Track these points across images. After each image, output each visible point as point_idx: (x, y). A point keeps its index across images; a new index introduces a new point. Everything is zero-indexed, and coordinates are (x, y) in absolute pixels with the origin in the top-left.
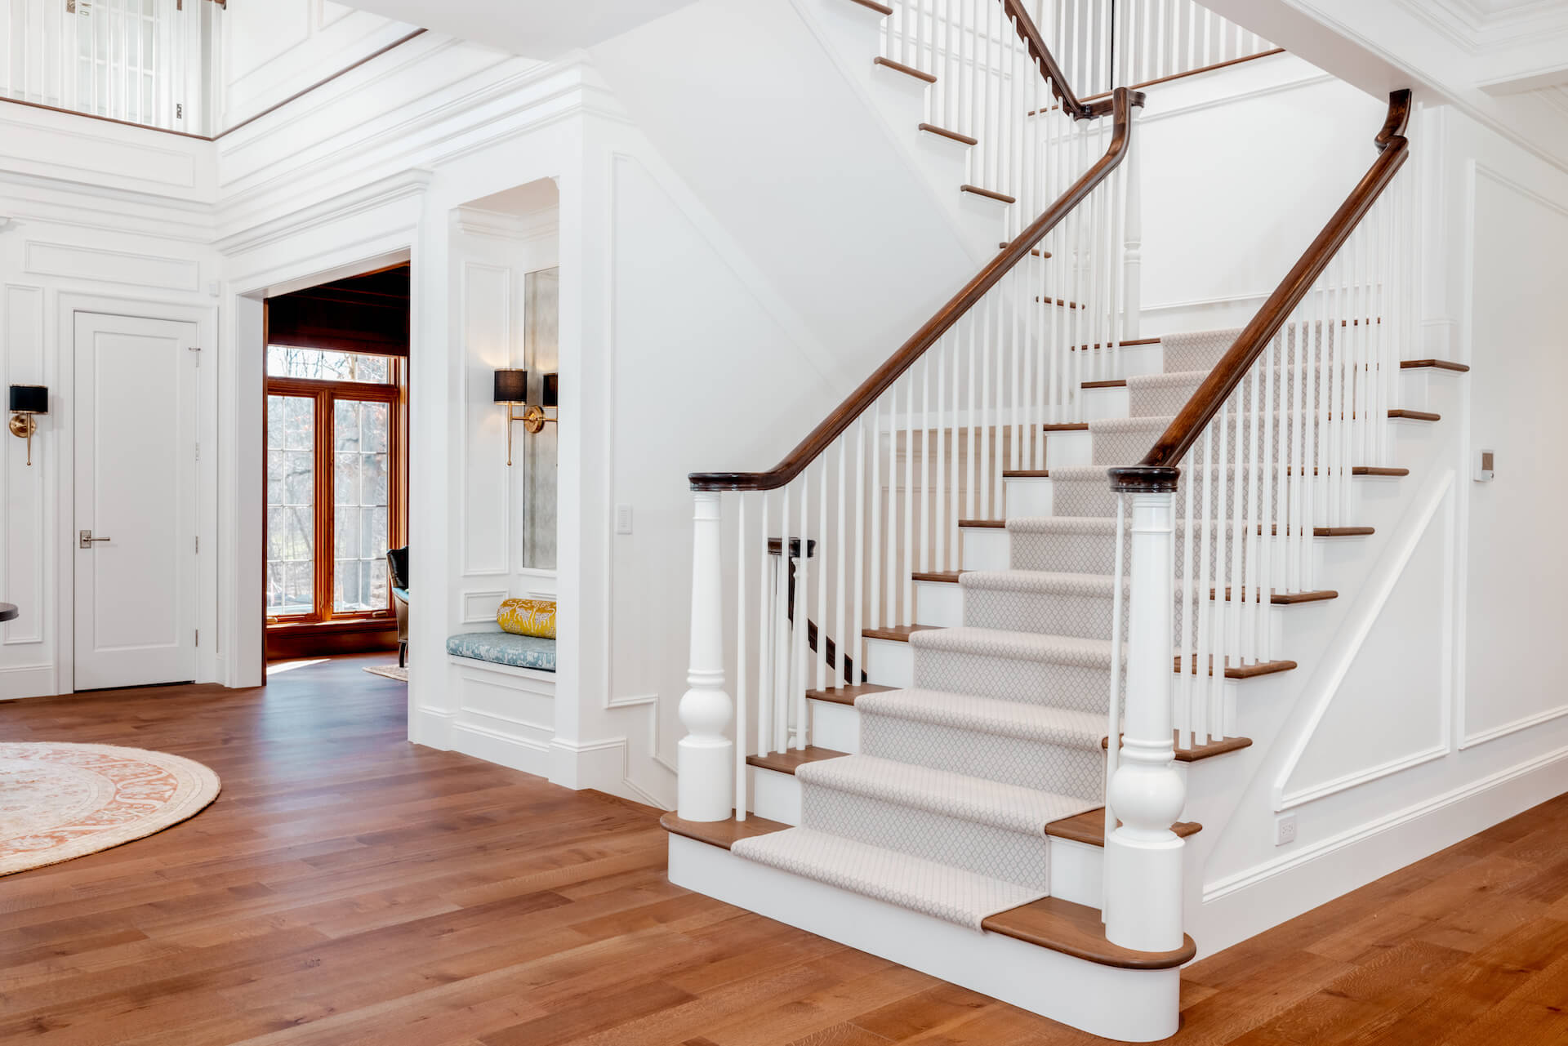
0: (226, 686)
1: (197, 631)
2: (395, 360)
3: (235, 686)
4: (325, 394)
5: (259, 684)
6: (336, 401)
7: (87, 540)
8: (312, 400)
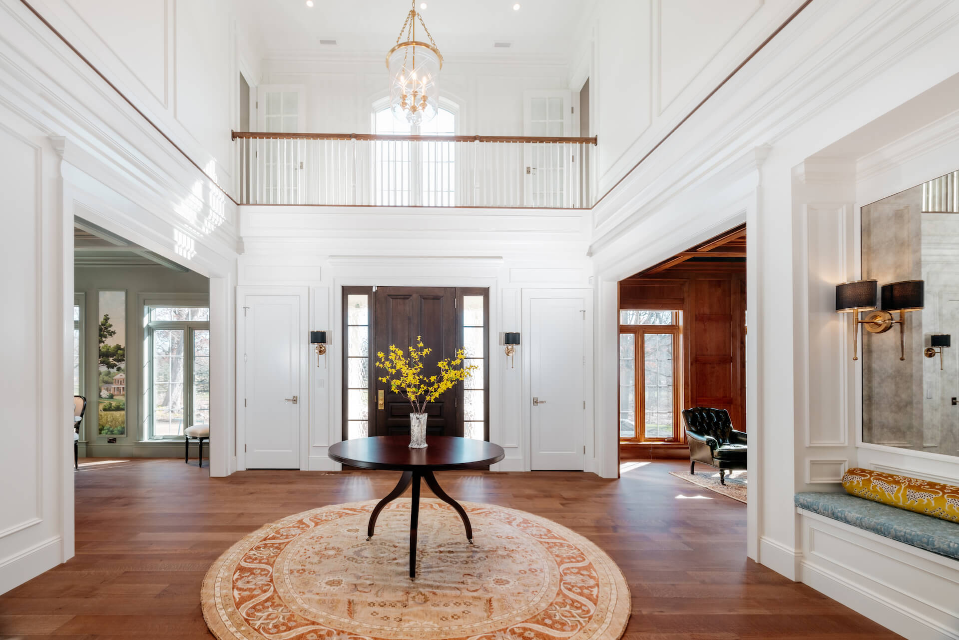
0: (600, 476)
1: (584, 447)
2: (676, 312)
3: (604, 477)
4: (639, 331)
5: (617, 477)
6: (645, 335)
7: (536, 402)
8: (632, 335)
